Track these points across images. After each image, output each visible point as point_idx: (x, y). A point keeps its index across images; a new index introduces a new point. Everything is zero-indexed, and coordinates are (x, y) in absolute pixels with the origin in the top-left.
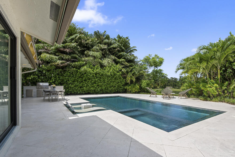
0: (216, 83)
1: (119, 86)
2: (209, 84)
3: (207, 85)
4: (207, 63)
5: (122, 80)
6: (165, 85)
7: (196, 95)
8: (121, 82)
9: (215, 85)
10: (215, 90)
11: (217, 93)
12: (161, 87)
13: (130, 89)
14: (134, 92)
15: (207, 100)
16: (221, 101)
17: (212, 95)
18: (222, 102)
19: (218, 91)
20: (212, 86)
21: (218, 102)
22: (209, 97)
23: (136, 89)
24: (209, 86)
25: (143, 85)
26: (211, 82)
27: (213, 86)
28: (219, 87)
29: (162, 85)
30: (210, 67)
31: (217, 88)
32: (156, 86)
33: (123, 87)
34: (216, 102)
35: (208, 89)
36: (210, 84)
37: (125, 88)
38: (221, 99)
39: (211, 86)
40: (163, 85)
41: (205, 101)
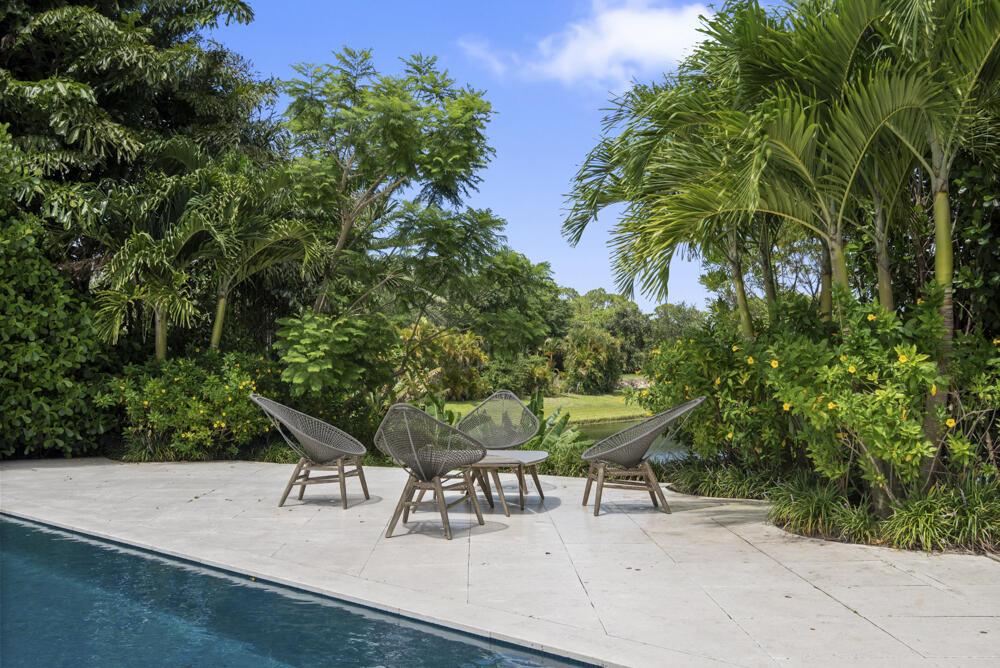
0: (913, 340)
1: (28, 385)
2: (853, 353)
3: (831, 365)
4: (826, 117)
5: (63, 315)
6: (610, 362)
7: (755, 467)
8: (46, 335)
9: (907, 358)
10: (910, 416)
11: (929, 450)
12: (578, 378)
13: (154, 417)
14: (200, 445)
15: (834, 535)
16: (967, 543)
17: (885, 466)
18: (979, 551)
19: (931, 432)
20: (873, 377)
21: (935, 547)
22: (857, 490)
23: (224, 405)
24: (849, 375)
25: (297, 367)
26: (867, 331)
27: (890, 375)
28: (945, 380)
29: (589, 363)
30: (854, 164)
31: (923, 390)
32: (538, 372)
33: (80, 390)
34: (918, 546)
35: (841, 405)
36: (858, 349)
37: (103, 400)
38: (962, 513)
39: (871, 370)
40: (597, 365)
41: (815, 534)
